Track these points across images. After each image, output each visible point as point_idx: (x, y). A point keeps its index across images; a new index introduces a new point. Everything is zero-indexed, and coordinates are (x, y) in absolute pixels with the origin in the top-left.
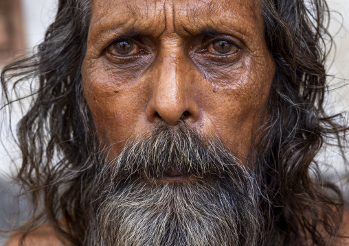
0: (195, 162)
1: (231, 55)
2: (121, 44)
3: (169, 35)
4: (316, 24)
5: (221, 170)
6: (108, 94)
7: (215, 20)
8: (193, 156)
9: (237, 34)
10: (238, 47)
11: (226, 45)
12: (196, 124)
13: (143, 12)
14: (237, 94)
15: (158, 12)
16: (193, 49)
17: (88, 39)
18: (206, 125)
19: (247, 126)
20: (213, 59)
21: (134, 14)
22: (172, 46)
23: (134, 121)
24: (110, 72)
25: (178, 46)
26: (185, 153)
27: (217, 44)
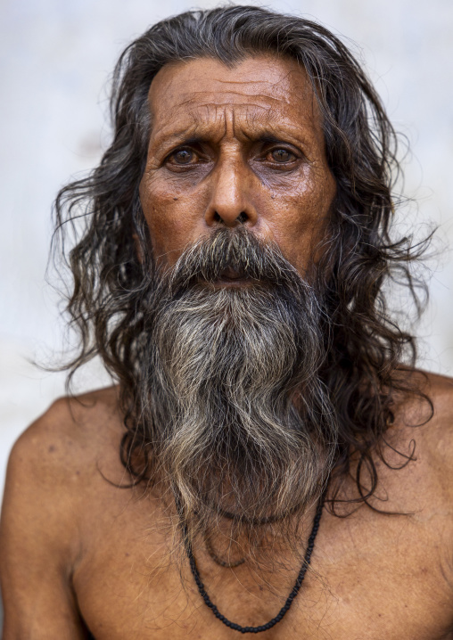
0: (252, 261)
1: (289, 164)
2: (182, 153)
3: (229, 140)
4: (381, 149)
5: (278, 274)
6: (167, 202)
7: (273, 125)
8: (249, 255)
9: (295, 141)
10: (297, 157)
11: (285, 154)
12: (254, 228)
13: (205, 118)
14: (295, 202)
15: (218, 117)
16: (252, 157)
17: (149, 150)
18: (265, 230)
19: (306, 238)
20: (272, 167)
21: (195, 120)
22: (231, 150)
23: (192, 227)
24: (170, 181)
25: (237, 151)
26: (243, 251)
27: (276, 153)
